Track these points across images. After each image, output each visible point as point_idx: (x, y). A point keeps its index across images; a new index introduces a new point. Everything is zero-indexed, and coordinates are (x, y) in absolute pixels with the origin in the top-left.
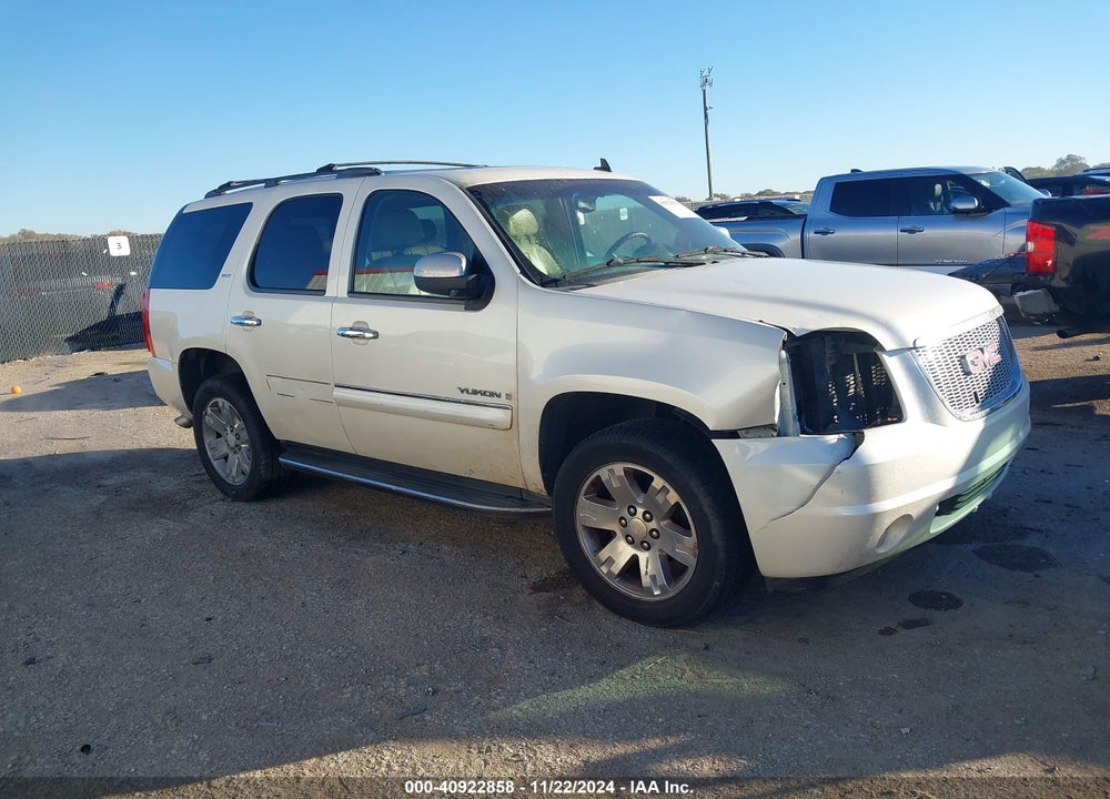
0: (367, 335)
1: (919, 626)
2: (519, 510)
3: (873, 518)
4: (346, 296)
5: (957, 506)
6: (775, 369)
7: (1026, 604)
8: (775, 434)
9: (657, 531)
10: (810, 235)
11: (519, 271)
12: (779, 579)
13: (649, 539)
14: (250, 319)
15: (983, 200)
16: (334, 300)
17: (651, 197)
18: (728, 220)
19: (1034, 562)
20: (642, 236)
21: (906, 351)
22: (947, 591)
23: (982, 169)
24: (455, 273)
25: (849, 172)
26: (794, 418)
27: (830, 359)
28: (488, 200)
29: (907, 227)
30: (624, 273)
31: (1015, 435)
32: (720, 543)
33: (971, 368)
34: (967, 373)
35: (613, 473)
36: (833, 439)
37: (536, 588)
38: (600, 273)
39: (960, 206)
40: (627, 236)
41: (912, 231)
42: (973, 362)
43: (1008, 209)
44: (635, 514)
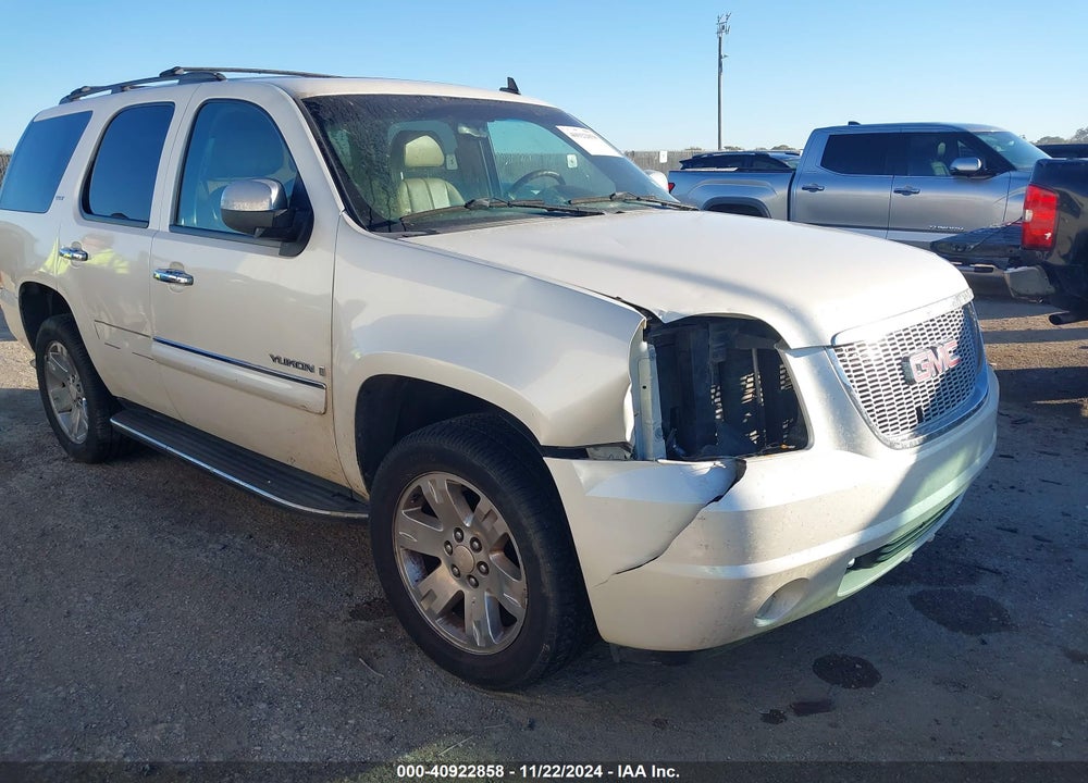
0: (183, 280)
1: (816, 712)
2: (340, 514)
3: (750, 584)
4: (167, 229)
5: (880, 559)
6: (622, 367)
7: (961, 686)
8: (628, 455)
9: (486, 565)
10: (798, 191)
11: (343, 208)
12: (626, 648)
13: (476, 573)
14: (76, 251)
15: (987, 163)
16: (156, 234)
17: (559, 127)
18: (716, 169)
19: (982, 619)
20: (551, 176)
21: (822, 351)
22: (865, 657)
23: (991, 128)
24: (263, 206)
25: (847, 124)
26: (657, 434)
27: (715, 355)
28: (327, 116)
29: (903, 188)
30: (487, 220)
31: (968, 464)
32: (551, 595)
33: (916, 375)
34: (909, 381)
35: (435, 486)
36: (704, 467)
37: (356, 614)
38: (453, 217)
39: (961, 167)
40: (531, 174)
41: (906, 193)
42: (918, 367)
43: (1013, 174)
44: (462, 539)
